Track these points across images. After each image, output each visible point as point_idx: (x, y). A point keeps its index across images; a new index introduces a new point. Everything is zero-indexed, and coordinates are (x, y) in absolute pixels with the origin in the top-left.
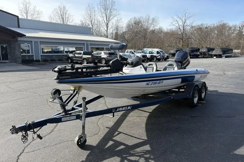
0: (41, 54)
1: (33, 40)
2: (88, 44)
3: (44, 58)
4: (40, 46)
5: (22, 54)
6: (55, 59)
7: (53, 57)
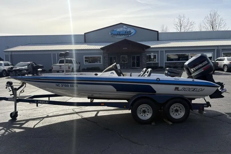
0: (165, 61)
1: (159, 50)
2: (219, 50)
3: (167, 65)
4: (165, 54)
5: (147, 62)
6: (179, 66)
7: (177, 64)
